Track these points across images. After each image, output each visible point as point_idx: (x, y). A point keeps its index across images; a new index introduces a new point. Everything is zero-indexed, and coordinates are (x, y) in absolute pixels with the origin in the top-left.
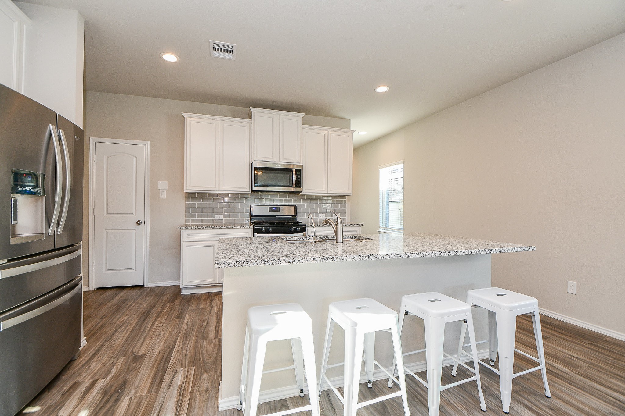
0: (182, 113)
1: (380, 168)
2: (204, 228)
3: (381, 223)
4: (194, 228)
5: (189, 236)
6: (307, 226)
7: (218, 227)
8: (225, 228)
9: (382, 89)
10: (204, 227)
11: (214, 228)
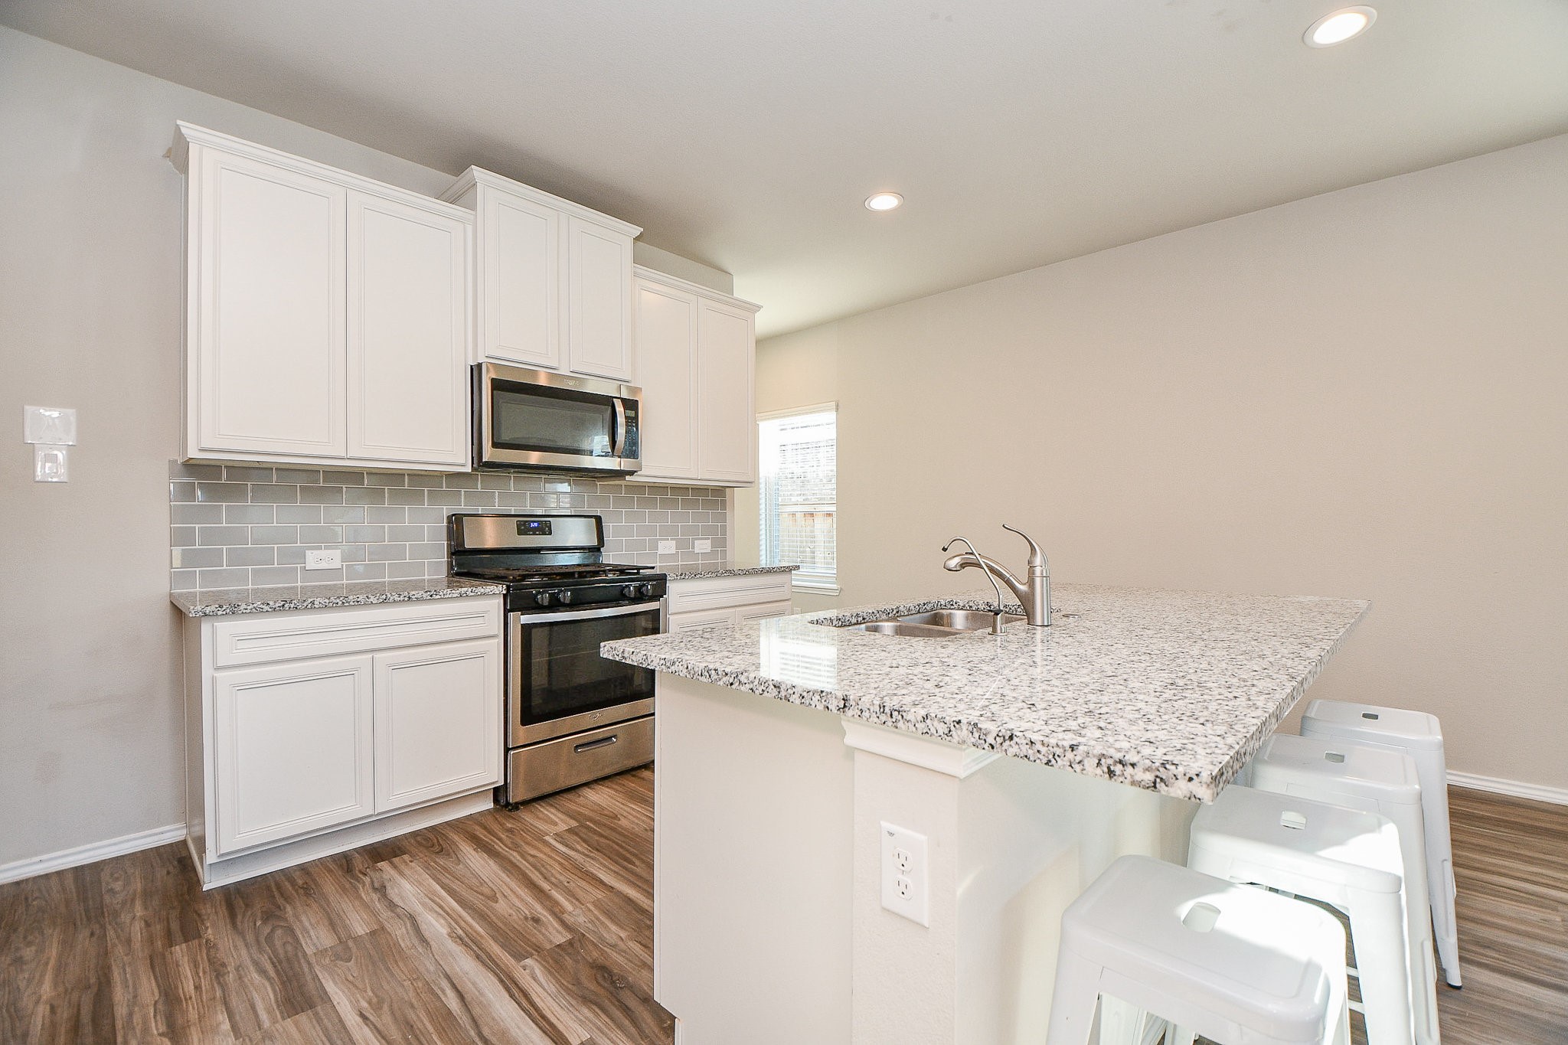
0: (179, 122)
1: (762, 420)
2: (311, 608)
3: (763, 557)
4: (266, 608)
5: (241, 645)
6: (668, 578)
7: (372, 599)
8: (402, 599)
9: (884, 202)
10: (313, 603)
11: (358, 604)
